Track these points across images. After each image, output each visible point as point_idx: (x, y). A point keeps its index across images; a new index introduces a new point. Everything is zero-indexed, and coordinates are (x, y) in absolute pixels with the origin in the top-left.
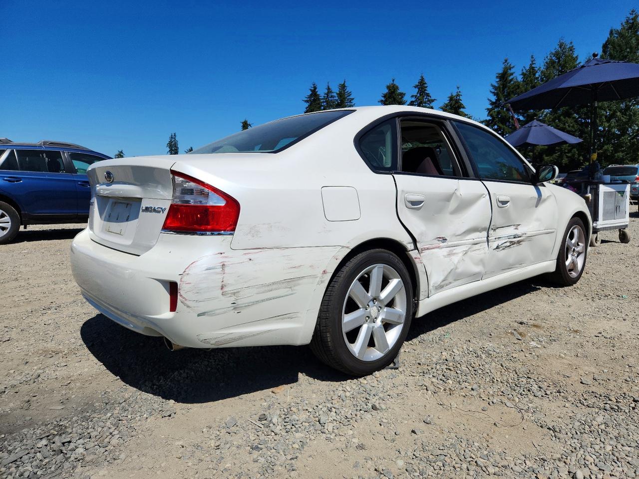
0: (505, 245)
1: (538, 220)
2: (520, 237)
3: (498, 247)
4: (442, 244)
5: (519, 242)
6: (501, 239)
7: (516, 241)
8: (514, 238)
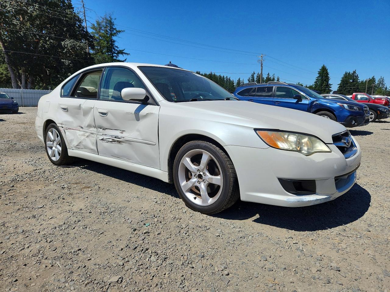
0: (109, 140)
1: (138, 131)
2: (119, 138)
3: (102, 139)
4: (81, 129)
5: (119, 142)
6: (107, 136)
7: (117, 140)
8: (115, 138)
